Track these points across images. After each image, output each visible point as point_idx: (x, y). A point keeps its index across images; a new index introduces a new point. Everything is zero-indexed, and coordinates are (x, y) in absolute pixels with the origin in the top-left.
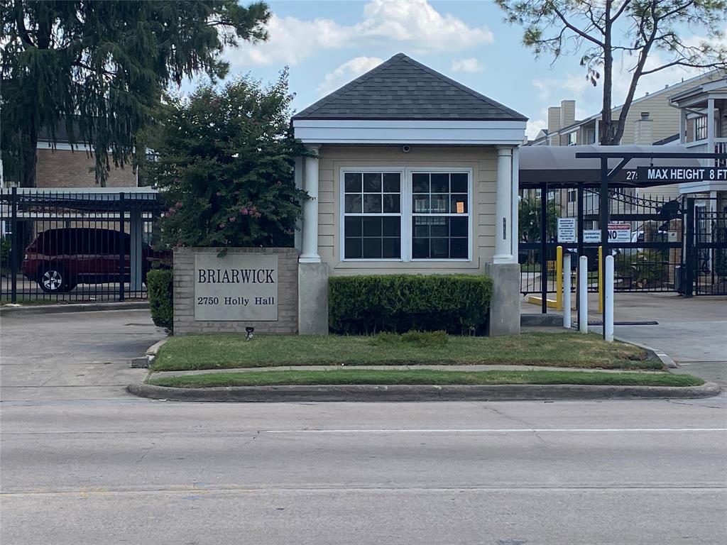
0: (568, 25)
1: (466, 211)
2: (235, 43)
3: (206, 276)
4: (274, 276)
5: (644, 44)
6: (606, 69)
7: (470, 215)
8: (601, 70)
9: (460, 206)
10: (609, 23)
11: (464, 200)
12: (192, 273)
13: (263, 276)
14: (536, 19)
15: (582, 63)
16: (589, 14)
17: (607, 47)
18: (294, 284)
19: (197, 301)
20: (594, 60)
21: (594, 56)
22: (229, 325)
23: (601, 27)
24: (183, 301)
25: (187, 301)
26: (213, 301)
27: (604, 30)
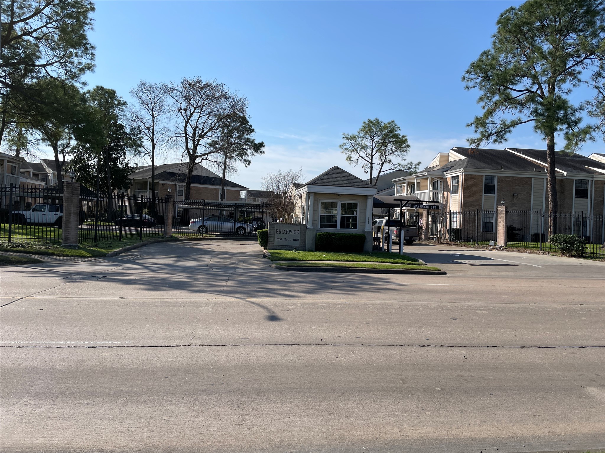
0: (360, 156)
1: (357, 215)
2: (253, 154)
3: (279, 231)
4: (299, 232)
5: (381, 163)
6: (371, 170)
7: (358, 216)
8: (369, 170)
9: (355, 213)
10: (372, 156)
11: (356, 211)
12: (274, 230)
13: (296, 232)
14: (350, 153)
15: (363, 168)
16: (365, 153)
17: (371, 163)
18: (305, 235)
19: (275, 239)
20: (366, 166)
21: (366, 165)
22: (285, 247)
23: (369, 157)
24: (271, 239)
25: (272, 239)
26: (280, 239)
27: (371, 158)
